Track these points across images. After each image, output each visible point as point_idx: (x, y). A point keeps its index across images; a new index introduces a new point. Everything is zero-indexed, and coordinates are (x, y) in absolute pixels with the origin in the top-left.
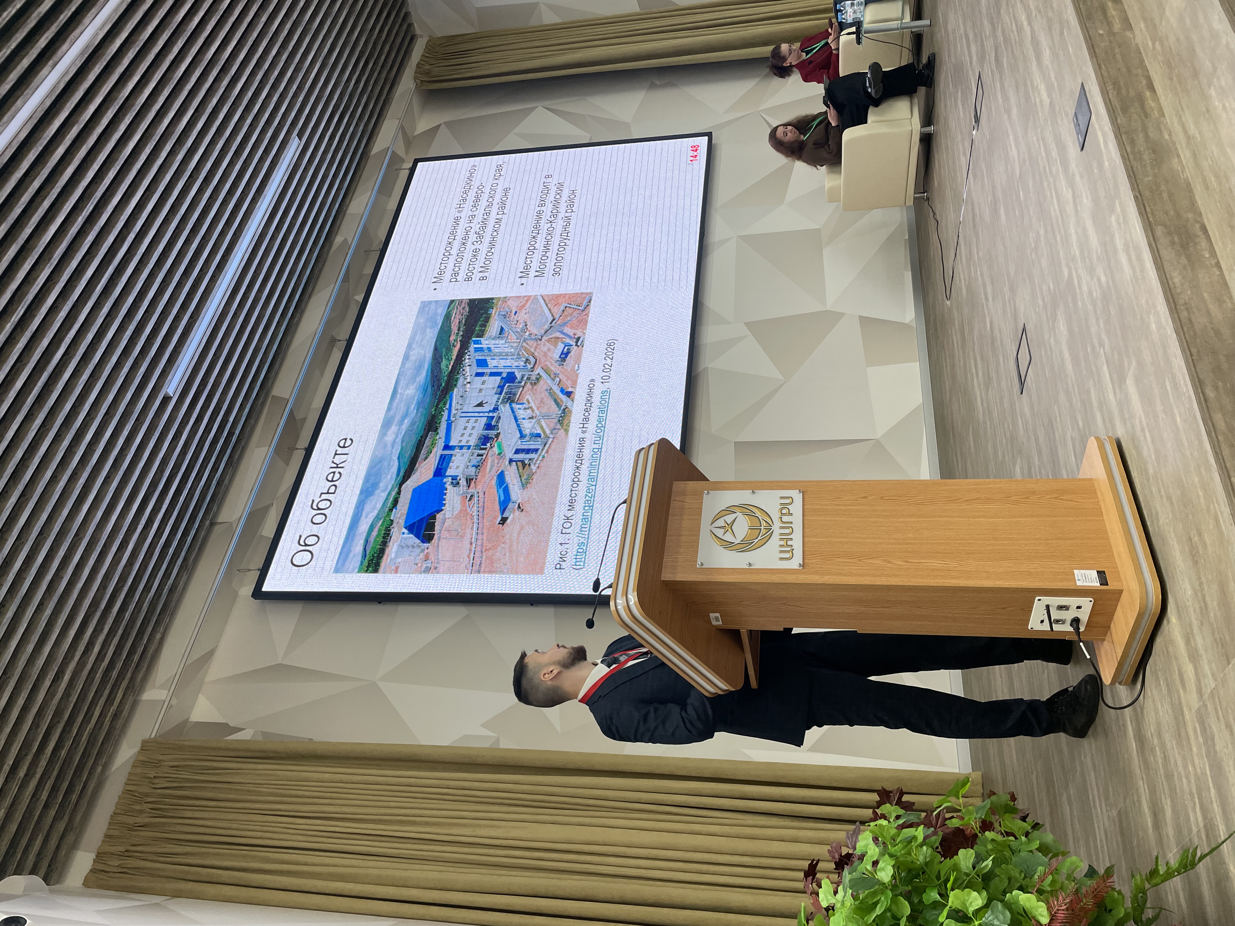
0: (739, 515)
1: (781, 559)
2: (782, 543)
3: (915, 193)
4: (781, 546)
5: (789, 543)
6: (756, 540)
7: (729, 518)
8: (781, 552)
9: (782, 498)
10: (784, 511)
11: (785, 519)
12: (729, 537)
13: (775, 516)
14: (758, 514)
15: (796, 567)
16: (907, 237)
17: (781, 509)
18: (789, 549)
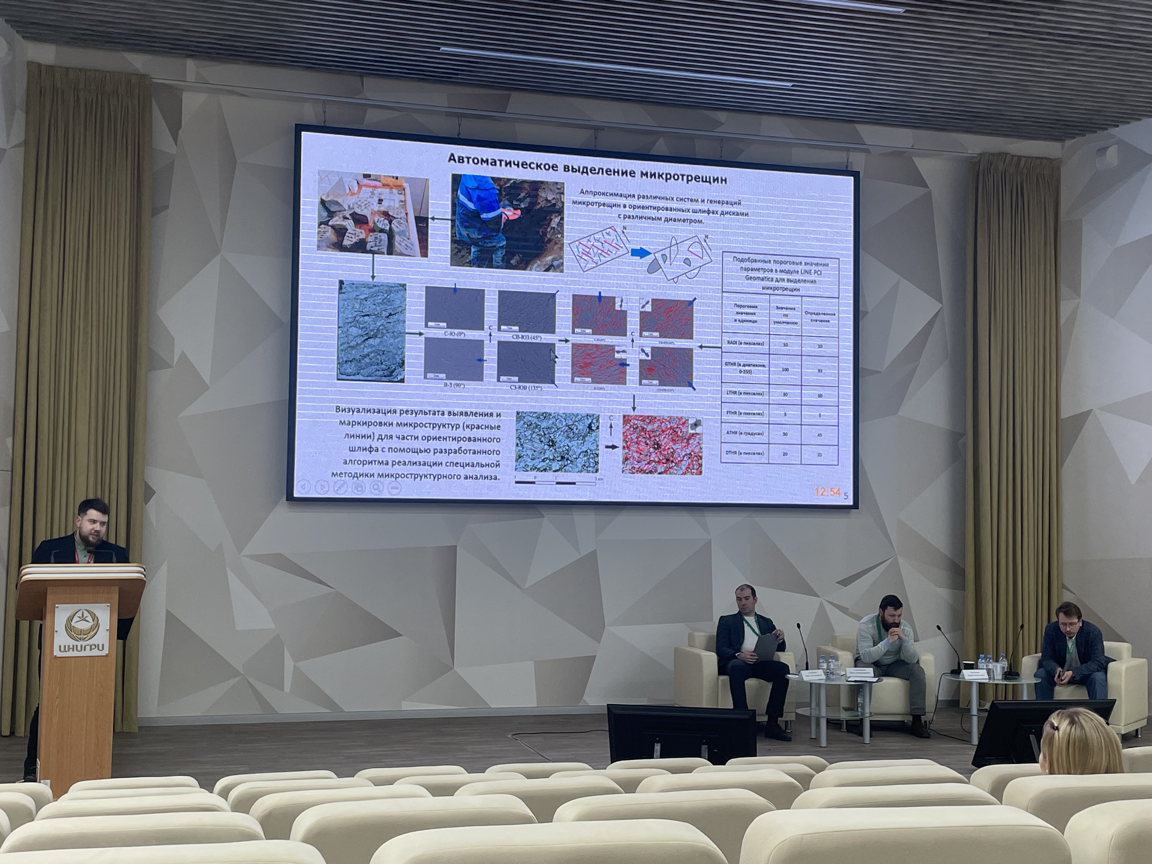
0: (92, 623)
1: (60, 646)
2: (71, 646)
5: (71, 650)
6: (73, 633)
7: (89, 618)
8: (65, 646)
9: (103, 645)
10: (93, 647)
11: (88, 648)
12: (76, 619)
13: (90, 642)
14: (92, 633)
15: (55, 654)
17: (95, 645)
18: (67, 649)
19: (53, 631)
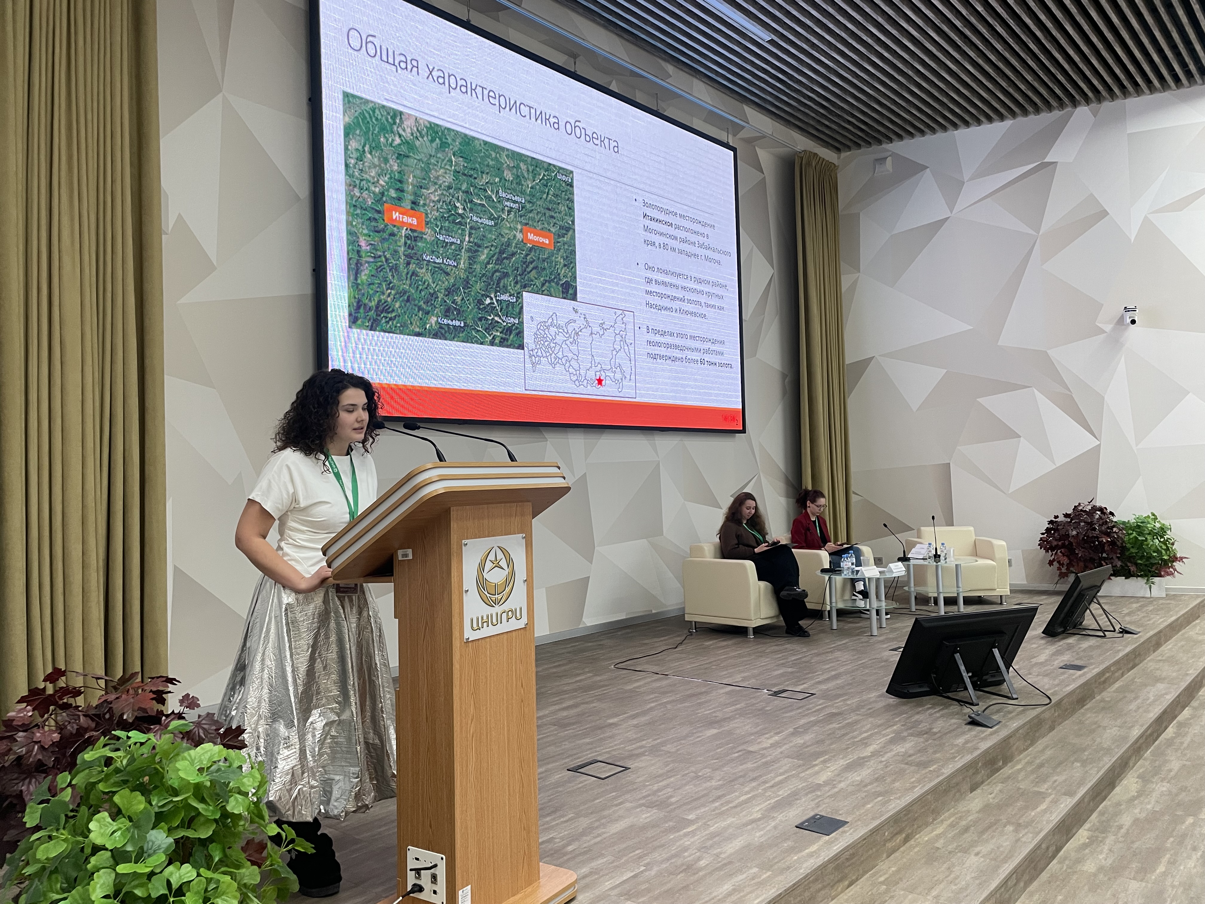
0: (507, 572)
1: (472, 620)
2: (485, 618)
3: (695, 622)
4: (482, 618)
5: (485, 624)
6: (486, 593)
7: (503, 563)
8: (478, 619)
9: (521, 609)
12: (489, 565)
13: (506, 607)
14: (508, 590)
15: (466, 637)
16: (654, 612)
17: (511, 611)
18: (480, 625)
19: (461, 592)
